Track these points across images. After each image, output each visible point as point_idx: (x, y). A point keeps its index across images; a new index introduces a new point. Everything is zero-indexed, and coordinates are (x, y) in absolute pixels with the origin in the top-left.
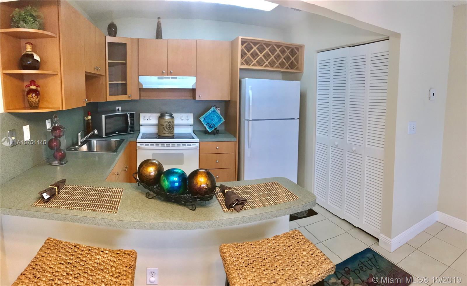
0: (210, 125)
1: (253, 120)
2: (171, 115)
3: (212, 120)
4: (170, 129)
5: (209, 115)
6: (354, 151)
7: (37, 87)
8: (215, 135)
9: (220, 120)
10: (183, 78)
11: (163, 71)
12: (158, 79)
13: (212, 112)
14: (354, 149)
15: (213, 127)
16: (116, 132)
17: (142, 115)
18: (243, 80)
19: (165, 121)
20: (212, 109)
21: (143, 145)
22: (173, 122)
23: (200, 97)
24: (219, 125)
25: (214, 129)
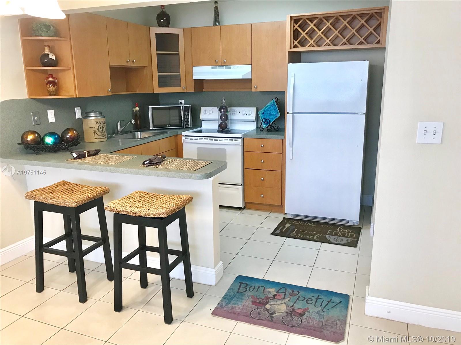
0: (266, 120)
3: (270, 114)
4: (104, 131)
5: (268, 109)
7: (54, 79)
8: (268, 131)
9: (277, 115)
10: (238, 67)
11: (216, 61)
12: (212, 69)
13: (271, 105)
15: (269, 123)
16: (168, 126)
17: (203, 109)
20: (272, 102)
21: (188, 138)
23: (256, 88)
24: (274, 120)
25: (269, 125)
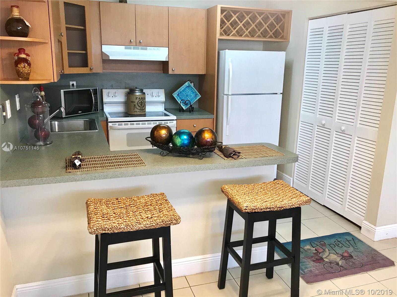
0: (185, 102)
1: (232, 95)
2: (141, 91)
3: (187, 96)
4: (143, 106)
5: (183, 91)
6: (342, 131)
8: (190, 112)
9: (196, 96)
11: (131, 40)
12: (125, 49)
13: (186, 87)
14: (343, 128)
15: (189, 104)
17: (105, 92)
18: (221, 52)
19: (136, 97)
20: (187, 84)
22: (145, 98)
23: (173, 70)
24: (195, 101)
25: (189, 105)
